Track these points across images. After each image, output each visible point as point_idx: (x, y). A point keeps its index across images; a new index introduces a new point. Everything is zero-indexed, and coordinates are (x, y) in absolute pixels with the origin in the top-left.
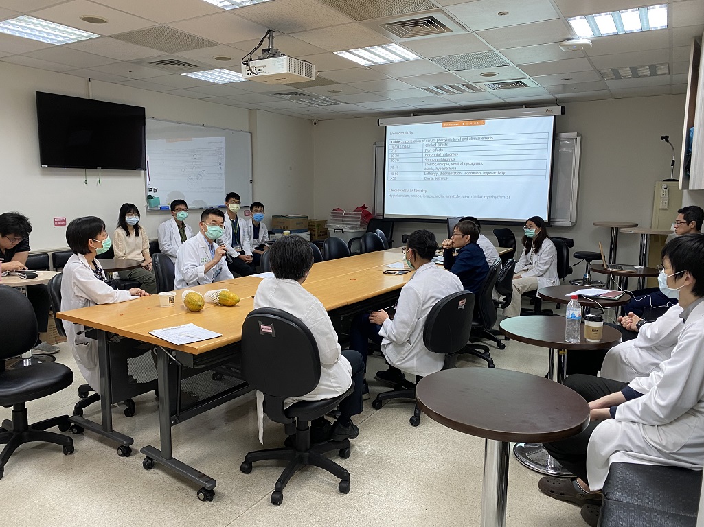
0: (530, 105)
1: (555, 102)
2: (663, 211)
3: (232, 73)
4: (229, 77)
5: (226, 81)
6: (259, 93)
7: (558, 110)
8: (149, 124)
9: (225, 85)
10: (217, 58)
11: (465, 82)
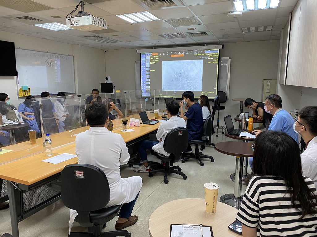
0: (208, 44)
1: (219, 43)
2: (267, 93)
3: (62, 25)
4: (60, 27)
9: (58, 31)
11: (180, 32)
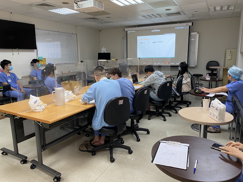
0: (180, 22)
1: (190, 21)
2: (229, 60)
3: (69, 10)
4: (68, 12)
5: (66, 13)
6: (80, 19)
7: (190, 24)
8: (37, 31)
9: (66, 15)
10: (63, 3)
11: (158, 13)
